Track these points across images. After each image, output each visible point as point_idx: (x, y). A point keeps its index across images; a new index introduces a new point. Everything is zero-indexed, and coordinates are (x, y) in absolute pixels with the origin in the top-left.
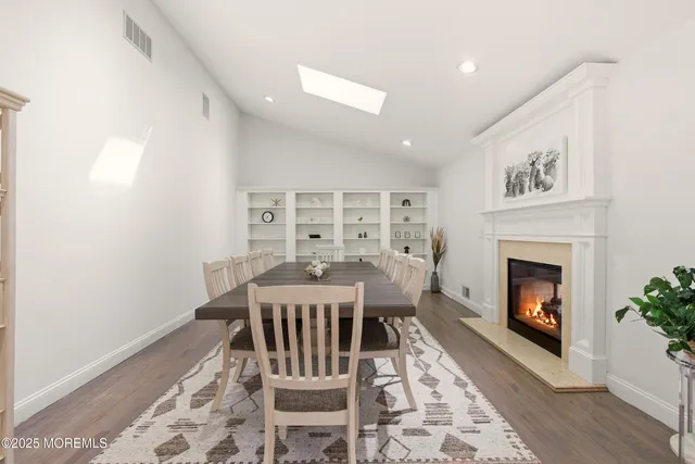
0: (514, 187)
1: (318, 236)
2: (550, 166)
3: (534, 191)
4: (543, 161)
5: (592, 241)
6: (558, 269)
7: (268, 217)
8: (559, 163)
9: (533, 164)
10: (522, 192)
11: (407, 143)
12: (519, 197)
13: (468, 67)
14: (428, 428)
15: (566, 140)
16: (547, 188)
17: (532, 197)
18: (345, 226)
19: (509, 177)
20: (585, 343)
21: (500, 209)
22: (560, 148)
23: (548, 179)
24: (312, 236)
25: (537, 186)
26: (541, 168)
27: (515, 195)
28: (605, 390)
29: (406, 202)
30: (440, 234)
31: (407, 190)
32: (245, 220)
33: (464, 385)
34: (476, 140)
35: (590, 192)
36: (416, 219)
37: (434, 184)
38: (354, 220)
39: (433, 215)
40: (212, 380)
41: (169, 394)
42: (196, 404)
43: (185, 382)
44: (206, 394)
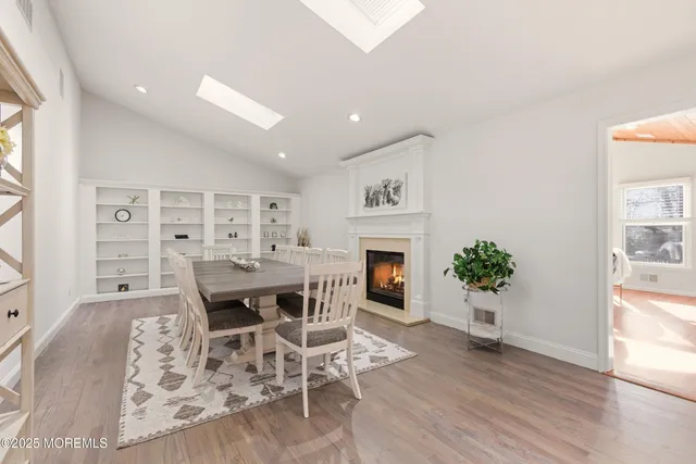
0: (371, 200)
1: (186, 237)
2: (397, 190)
3: (386, 204)
4: (392, 186)
5: (422, 236)
6: (402, 255)
7: (123, 216)
8: (403, 189)
9: (386, 187)
10: (377, 204)
11: (282, 155)
12: (375, 208)
13: (355, 118)
14: (359, 356)
15: (407, 174)
16: (395, 203)
17: (384, 209)
18: (217, 227)
19: (368, 193)
20: (419, 297)
21: (360, 215)
22: (403, 179)
23: (396, 198)
24: (177, 237)
25: (388, 202)
26: (391, 190)
27: (372, 206)
28: (428, 321)
29: (273, 205)
30: (306, 233)
31: (273, 195)
32: (92, 218)
33: (362, 333)
34: (343, 163)
35: (421, 209)
36: (281, 221)
37: (296, 191)
38: (225, 221)
39: (296, 217)
40: (163, 371)
41: (131, 390)
42: (171, 388)
43: (133, 380)
44: (171, 380)
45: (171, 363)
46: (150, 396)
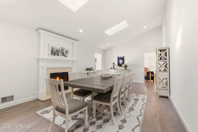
0: (55, 53)
2: (67, 52)
9: (62, 50)
10: (58, 55)
17: (61, 57)
19: (53, 50)
23: (66, 55)
25: (63, 55)
26: (64, 52)
40: (137, 102)
41: (145, 101)
42: (137, 99)
43: (144, 103)
44: (136, 100)
45: (134, 104)
46: (142, 99)
